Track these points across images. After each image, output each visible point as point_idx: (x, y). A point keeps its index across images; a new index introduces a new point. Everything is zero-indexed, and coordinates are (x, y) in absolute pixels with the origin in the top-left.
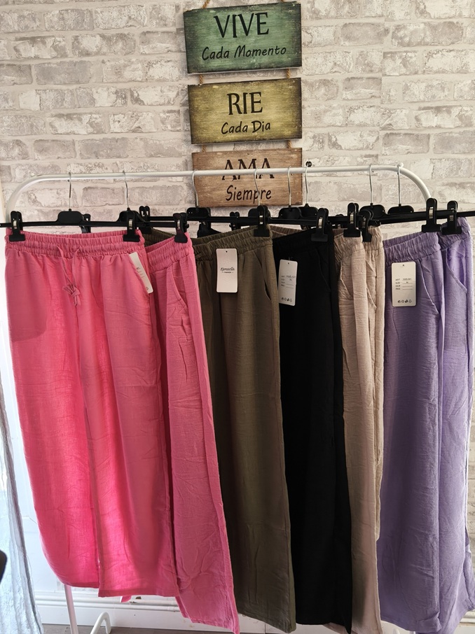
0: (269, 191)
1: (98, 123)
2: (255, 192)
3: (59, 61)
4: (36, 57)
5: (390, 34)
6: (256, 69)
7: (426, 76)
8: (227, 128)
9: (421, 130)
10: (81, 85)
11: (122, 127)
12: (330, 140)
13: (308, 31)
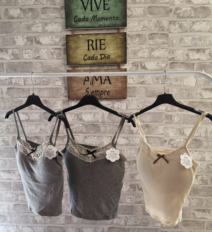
0: (109, 91)
1: (16, 54)
2: (101, 91)
5: (173, 12)
6: (103, 27)
7: (192, 33)
8: (86, 58)
9: (189, 61)
10: (8, 34)
11: (29, 56)
12: (141, 65)
13: (130, 10)
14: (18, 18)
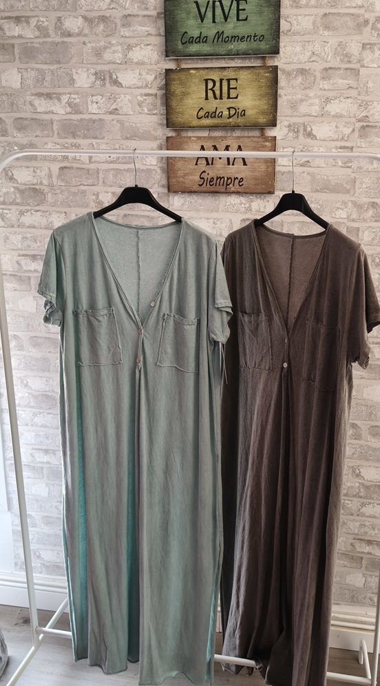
0: (242, 178)
1: (76, 103)
2: (228, 179)
3: (41, 40)
4: (20, 37)
5: (370, 25)
6: (234, 55)
8: (202, 113)
10: (62, 66)
11: (99, 108)
12: (305, 130)
13: (287, 19)
14: (79, 35)
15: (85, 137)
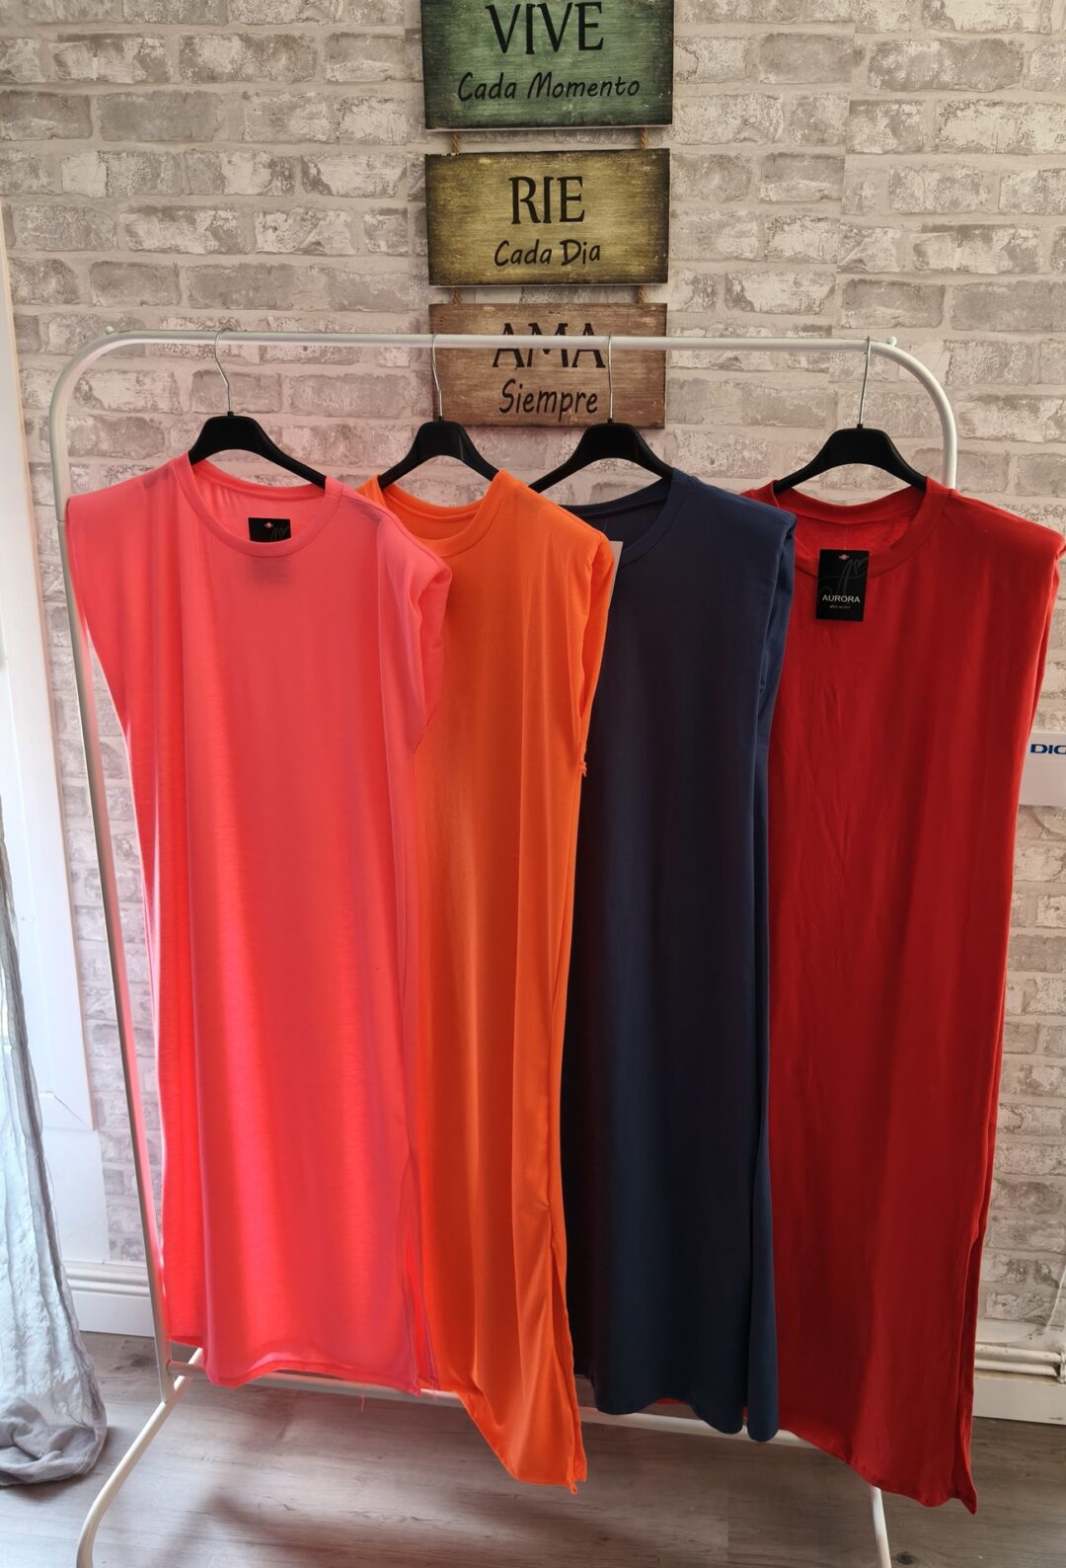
0: (594, 395)
1: (229, 230)
2: (564, 396)
3: (150, 89)
4: (103, 80)
5: (867, 62)
6: (573, 125)
7: (939, 158)
8: (505, 254)
9: (925, 277)
10: (197, 146)
11: (281, 241)
12: (728, 290)
13: (689, 47)
14: (233, 77)
15: (250, 305)
